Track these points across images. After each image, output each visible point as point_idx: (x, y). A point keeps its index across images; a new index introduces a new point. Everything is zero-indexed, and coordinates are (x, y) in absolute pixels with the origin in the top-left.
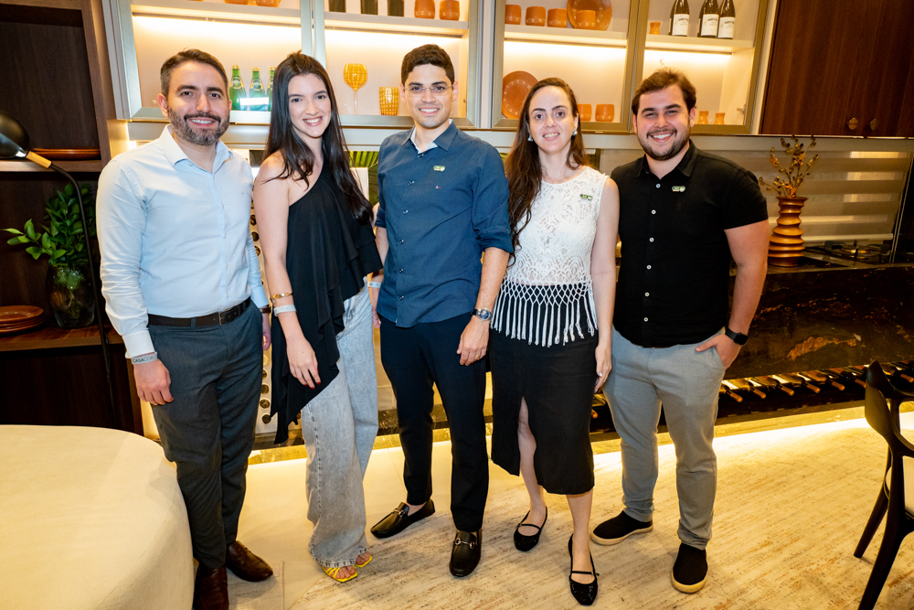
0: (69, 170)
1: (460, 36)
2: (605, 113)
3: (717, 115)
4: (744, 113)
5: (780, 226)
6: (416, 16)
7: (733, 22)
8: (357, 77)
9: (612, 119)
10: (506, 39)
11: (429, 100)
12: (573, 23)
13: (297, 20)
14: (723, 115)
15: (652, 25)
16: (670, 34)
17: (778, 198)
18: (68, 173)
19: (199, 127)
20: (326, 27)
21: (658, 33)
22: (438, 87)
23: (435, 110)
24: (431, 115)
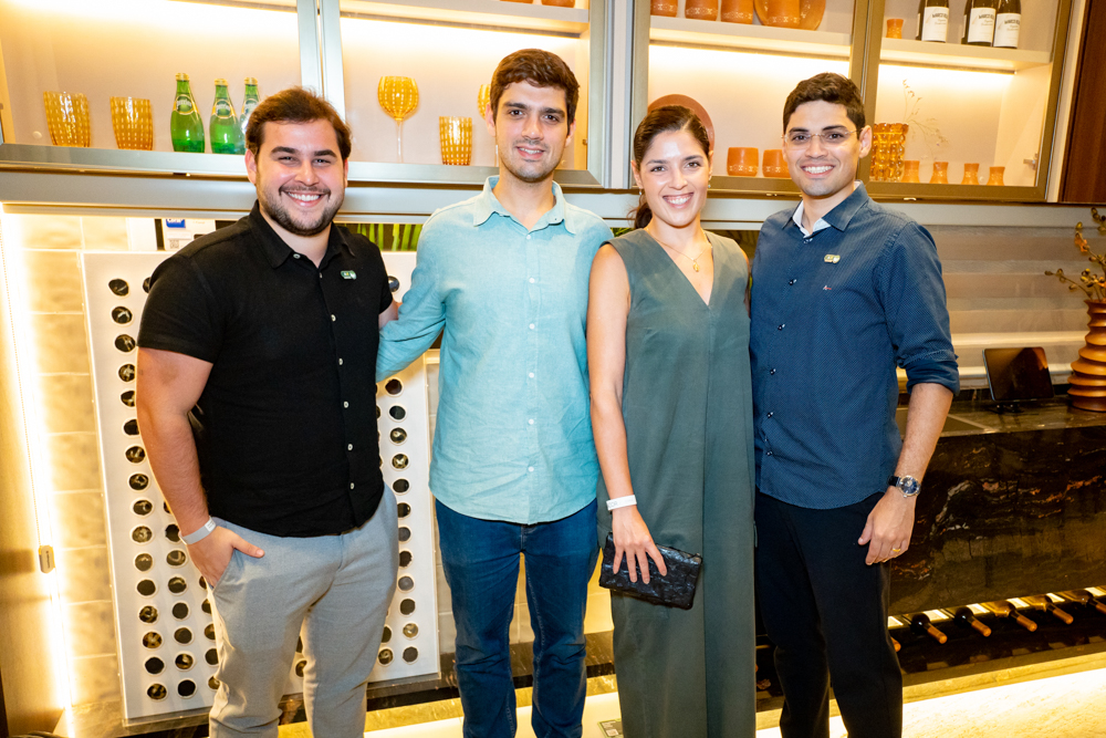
1: (578, 35)
3: (993, 170)
4: (1035, 167)
5: (1091, 347)
7: (1017, 22)
8: (398, 100)
10: (653, 41)
11: (816, 153)
12: (763, 17)
14: (1002, 170)
15: (890, 23)
16: (919, 38)
17: (1087, 302)
20: (343, 14)
21: (900, 36)
22: (833, 134)
23: (827, 168)
24: (821, 176)
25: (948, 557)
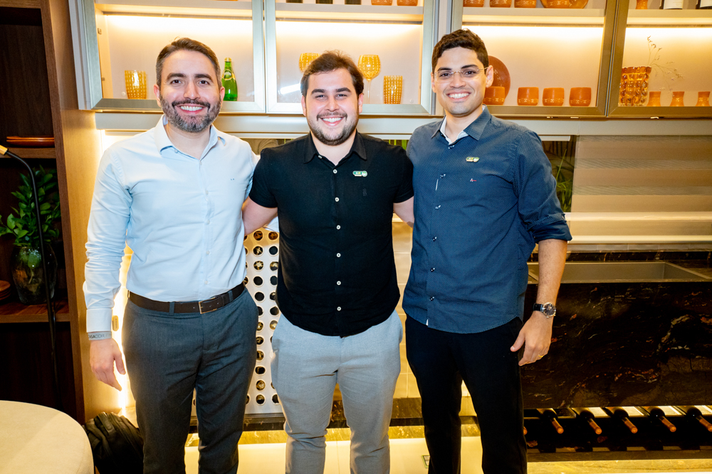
0: (26, 156)
1: (420, 23)
2: (580, 97)
6: (373, 4)
9: (588, 104)
10: (465, 23)
11: (457, 85)
12: (545, 3)
13: (249, 13)
16: (662, 8)
18: (24, 159)
19: (187, 114)
20: (277, 19)
21: (646, 8)
22: (468, 71)
23: (465, 95)
24: (461, 100)
25: (672, 369)
